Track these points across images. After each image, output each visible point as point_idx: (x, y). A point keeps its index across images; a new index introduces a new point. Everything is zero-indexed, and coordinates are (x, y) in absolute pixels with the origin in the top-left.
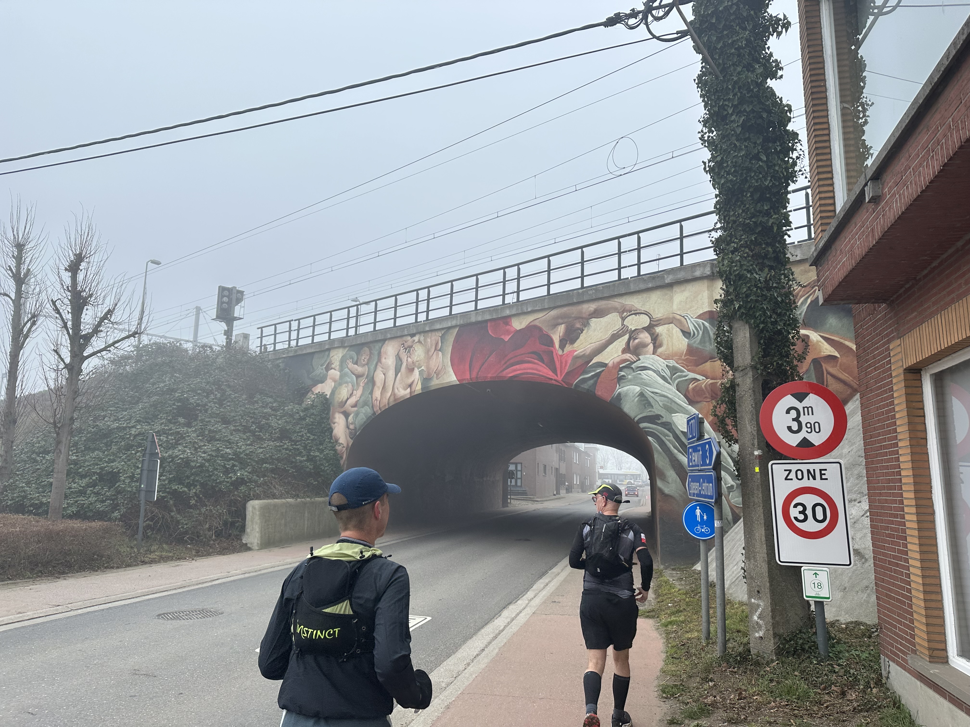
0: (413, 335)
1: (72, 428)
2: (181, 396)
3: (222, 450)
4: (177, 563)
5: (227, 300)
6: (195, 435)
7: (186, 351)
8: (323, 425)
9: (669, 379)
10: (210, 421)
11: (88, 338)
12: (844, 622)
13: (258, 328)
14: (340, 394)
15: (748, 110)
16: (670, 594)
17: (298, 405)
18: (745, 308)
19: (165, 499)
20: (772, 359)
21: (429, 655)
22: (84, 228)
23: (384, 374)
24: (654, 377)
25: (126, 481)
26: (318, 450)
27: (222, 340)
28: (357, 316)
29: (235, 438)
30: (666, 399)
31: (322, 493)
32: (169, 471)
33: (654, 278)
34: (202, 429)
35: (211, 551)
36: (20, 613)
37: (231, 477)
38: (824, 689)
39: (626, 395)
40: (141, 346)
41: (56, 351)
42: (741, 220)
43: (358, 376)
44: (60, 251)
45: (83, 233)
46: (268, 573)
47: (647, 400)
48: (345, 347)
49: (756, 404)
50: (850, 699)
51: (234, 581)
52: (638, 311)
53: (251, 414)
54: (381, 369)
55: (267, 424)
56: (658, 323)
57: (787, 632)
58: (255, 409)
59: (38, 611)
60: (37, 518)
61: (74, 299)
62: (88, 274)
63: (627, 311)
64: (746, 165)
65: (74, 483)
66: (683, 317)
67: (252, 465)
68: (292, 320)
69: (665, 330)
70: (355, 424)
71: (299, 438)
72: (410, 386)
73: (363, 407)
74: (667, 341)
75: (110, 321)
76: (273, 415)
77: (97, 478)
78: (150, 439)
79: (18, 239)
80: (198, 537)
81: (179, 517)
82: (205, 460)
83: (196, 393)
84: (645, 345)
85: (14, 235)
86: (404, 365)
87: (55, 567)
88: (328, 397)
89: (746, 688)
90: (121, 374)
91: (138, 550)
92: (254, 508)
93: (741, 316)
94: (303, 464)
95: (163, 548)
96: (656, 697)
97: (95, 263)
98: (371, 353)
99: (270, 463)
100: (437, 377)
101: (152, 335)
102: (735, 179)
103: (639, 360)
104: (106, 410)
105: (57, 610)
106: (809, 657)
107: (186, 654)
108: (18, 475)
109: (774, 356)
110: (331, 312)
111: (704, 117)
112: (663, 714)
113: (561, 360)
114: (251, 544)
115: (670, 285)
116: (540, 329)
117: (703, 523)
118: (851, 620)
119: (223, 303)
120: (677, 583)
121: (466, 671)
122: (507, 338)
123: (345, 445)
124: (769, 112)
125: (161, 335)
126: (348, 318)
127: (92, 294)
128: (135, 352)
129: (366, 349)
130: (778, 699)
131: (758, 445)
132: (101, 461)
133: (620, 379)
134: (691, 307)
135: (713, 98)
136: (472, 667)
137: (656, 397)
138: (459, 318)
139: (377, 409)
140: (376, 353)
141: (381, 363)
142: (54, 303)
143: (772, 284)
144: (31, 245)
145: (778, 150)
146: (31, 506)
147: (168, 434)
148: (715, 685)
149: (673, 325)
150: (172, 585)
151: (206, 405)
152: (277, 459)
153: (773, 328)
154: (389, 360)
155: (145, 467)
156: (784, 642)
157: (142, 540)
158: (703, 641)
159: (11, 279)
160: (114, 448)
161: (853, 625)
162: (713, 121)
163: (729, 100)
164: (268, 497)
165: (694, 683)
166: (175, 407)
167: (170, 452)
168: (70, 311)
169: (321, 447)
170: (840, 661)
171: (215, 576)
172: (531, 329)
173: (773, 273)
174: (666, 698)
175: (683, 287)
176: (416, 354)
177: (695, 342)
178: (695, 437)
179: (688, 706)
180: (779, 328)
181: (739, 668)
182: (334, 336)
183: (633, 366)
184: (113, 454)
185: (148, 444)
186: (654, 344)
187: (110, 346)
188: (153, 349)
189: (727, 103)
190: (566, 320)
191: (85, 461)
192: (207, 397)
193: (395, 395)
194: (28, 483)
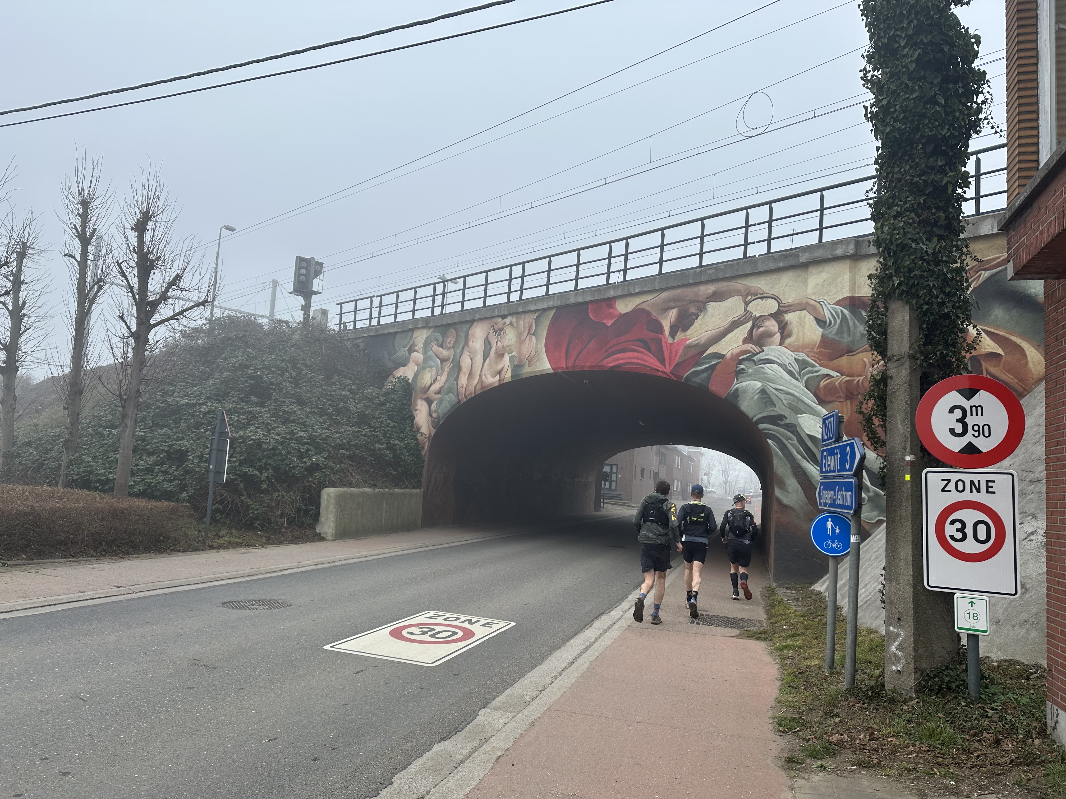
0: (504, 317)
1: (138, 401)
2: (254, 373)
3: (296, 433)
4: (246, 550)
5: (305, 272)
6: (268, 415)
7: (261, 326)
8: (404, 412)
9: (796, 374)
10: (284, 402)
11: (155, 305)
12: (995, 659)
13: (337, 304)
14: (423, 379)
15: (925, 41)
16: (785, 615)
17: (379, 389)
18: (907, 284)
19: (236, 482)
20: (935, 348)
21: (512, 664)
22: (151, 184)
23: (471, 359)
24: (779, 372)
25: (195, 461)
26: (399, 438)
27: (299, 316)
28: (444, 294)
29: (311, 421)
30: (792, 397)
31: (401, 484)
32: (240, 453)
33: (786, 256)
34: (276, 409)
35: (282, 539)
36: (80, 592)
37: (305, 462)
38: (974, 735)
39: (745, 390)
40: (214, 318)
41: (122, 318)
42: (908, 178)
43: (443, 361)
44: (126, 209)
45: (150, 189)
46: (342, 565)
47: (769, 397)
48: (429, 328)
49: (912, 400)
50: (1007, 749)
51: (305, 572)
52: (765, 295)
53: (328, 395)
54: (468, 353)
55: (345, 407)
56: (789, 308)
57: (931, 668)
58: (333, 391)
59: (99, 592)
60: (102, 494)
61: (141, 262)
62: (156, 234)
63: (751, 295)
64: (919, 110)
65: (142, 461)
66: (819, 302)
67: (328, 450)
68: (374, 296)
69: (796, 318)
70: (438, 412)
71: (378, 425)
72: (499, 373)
73: (447, 394)
74: (798, 330)
75: (178, 286)
76: (351, 398)
77: (164, 456)
78: (219, 417)
79: (84, 195)
80: (269, 524)
81: (249, 502)
82: (278, 443)
83: (270, 371)
84: (770, 335)
85: (79, 191)
86: (494, 349)
87: (120, 546)
88: (410, 381)
89: (878, 728)
90: (192, 347)
91: (206, 534)
92: (328, 495)
93: (900, 295)
94: (382, 452)
95: (232, 533)
96: (771, 730)
97: (163, 223)
98: (457, 335)
99: (347, 450)
100: (529, 364)
101: (225, 309)
102: (904, 127)
103: (763, 351)
104: (176, 385)
105: (118, 591)
106: (956, 698)
107: (250, 646)
108: (85, 449)
109: (938, 344)
110: (415, 288)
111: (869, 51)
112: (779, 751)
113: (670, 350)
114: (325, 533)
115: (805, 266)
116: (648, 313)
117: (834, 537)
118: (1005, 658)
119: (300, 275)
120: (792, 604)
121: (553, 684)
122: (609, 323)
123: (427, 436)
124: (952, 45)
125: (236, 309)
126: (434, 296)
127: (160, 257)
128: (207, 326)
129: (453, 331)
130: (917, 743)
131: (911, 449)
132: (169, 438)
133: (739, 373)
134: (828, 292)
135: (882, 26)
136: (560, 680)
137: (779, 395)
138: (556, 299)
139: (462, 397)
140: (463, 335)
141: (468, 347)
142: (119, 265)
143: (942, 257)
144: (98, 202)
145: (960, 92)
146: (97, 481)
147: (240, 414)
148: (841, 722)
149: (805, 312)
150: (239, 572)
151: (280, 384)
152: (355, 446)
153: (939, 311)
154: (477, 344)
155: (215, 447)
156: (926, 678)
157: (211, 524)
158: (826, 670)
159: (77, 239)
160: (183, 425)
161: (1007, 664)
162: (880, 56)
163: (902, 29)
164: (345, 486)
165: (816, 717)
166: (247, 384)
167: (241, 433)
168: (136, 275)
169: (402, 435)
170: (994, 705)
171: (285, 565)
172: (638, 312)
173: (944, 244)
174: (783, 732)
175: (820, 268)
176: (507, 337)
177: (831, 332)
178: (832, 438)
179: (810, 743)
180: (946, 311)
181: (870, 704)
182: (418, 315)
183: (755, 358)
184: (182, 432)
185: (217, 422)
186: (782, 333)
187: (178, 314)
188: (226, 322)
189: (899, 33)
190: (679, 304)
191: (153, 438)
192: (282, 375)
193: (482, 382)
194: (94, 458)
